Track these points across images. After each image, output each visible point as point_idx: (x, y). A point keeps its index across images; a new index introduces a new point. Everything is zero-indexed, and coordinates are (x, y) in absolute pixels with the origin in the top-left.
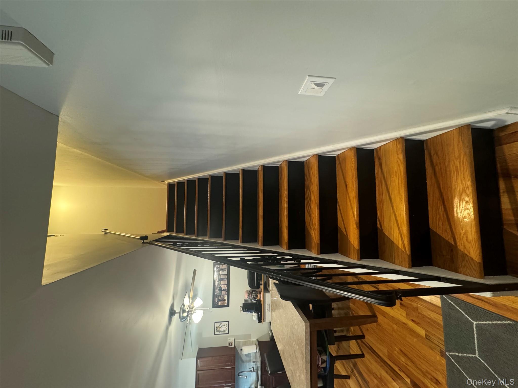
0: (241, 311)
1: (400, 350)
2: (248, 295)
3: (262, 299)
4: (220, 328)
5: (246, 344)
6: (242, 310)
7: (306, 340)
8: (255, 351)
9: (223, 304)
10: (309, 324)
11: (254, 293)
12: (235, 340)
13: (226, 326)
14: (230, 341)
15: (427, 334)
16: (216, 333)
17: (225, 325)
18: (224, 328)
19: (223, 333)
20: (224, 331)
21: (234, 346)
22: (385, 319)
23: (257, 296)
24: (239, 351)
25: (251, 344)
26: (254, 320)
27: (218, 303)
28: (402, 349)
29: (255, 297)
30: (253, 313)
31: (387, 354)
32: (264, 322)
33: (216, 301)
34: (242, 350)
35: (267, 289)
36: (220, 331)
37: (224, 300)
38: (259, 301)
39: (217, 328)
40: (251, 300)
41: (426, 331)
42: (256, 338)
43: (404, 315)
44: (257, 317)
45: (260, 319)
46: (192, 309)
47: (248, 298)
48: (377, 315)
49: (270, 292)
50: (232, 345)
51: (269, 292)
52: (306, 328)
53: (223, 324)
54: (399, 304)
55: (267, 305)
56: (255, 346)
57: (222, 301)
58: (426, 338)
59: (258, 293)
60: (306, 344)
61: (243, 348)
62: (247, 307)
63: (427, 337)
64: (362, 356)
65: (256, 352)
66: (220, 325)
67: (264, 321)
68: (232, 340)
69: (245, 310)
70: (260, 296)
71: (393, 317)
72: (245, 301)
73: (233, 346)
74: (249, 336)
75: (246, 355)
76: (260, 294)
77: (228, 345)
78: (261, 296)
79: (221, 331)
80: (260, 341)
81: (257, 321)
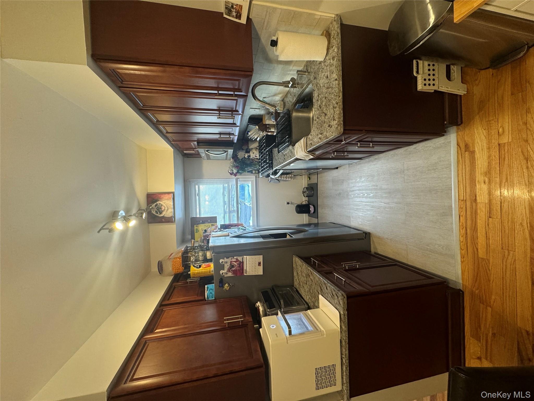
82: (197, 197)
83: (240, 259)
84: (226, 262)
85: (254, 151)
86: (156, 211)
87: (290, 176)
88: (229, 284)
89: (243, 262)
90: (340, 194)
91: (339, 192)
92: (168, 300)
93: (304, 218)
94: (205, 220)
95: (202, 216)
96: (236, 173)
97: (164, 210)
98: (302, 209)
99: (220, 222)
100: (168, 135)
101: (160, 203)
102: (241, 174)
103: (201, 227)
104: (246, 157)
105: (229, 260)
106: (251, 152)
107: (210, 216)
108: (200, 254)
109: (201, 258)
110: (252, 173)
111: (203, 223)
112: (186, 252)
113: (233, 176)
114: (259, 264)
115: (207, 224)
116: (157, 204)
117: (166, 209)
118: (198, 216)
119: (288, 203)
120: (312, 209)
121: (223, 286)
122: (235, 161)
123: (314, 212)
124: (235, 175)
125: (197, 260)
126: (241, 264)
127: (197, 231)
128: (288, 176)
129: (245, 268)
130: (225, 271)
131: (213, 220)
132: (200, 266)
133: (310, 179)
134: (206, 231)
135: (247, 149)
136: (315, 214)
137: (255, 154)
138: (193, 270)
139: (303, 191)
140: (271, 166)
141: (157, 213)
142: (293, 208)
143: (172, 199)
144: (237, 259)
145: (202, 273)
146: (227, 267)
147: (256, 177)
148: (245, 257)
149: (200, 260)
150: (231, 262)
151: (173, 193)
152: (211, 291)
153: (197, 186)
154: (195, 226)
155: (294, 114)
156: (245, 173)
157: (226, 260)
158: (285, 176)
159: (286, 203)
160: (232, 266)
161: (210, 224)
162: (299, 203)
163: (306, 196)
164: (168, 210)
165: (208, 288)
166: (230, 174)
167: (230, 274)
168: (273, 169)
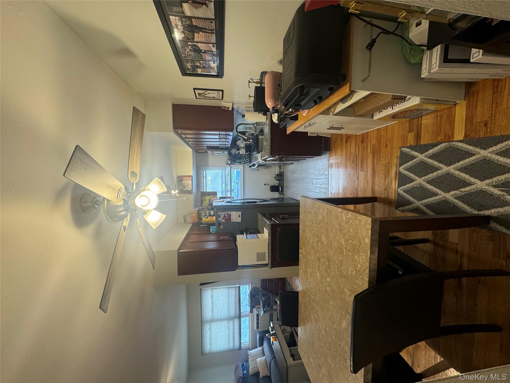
27: (194, 70)
82: (205, 179)
83: (229, 213)
84: (222, 214)
85: (242, 149)
86: (182, 187)
87: (265, 167)
88: (223, 226)
89: (231, 215)
90: (293, 180)
91: (293, 178)
92: (192, 232)
93: (276, 195)
94: (209, 194)
95: (208, 191)
96: (230, 164)
97: (187, 186)
98: (274, 189)
99: (219, 195)
100: (189, 143)
101: (184, 182)
102: (233, 164)
103: (207, 198)
104: (237, 153)
105: (223, 213)
106: (240, 150)
107: (212, 191)
108: (207, 212)
109: (208, 215)
110: (241, 163)
111: (209, 195)
112: (199, 211)
113: (228, 165)
114: (239, 216)
115: (210, 196)
116: (183, 183)
117: (188, 185)
118: (205, 191)
119: (265, 185)
120: (280, 189)
121: (220, 227)
122: (230, 156)
123: (281, 191)
124: (230, 165)
125: (205, 215)
126: (230, 216)
127: (205, 200)
128: (263, 167)
129: (232, 218)
130: (221, 219)
131: (215, 194)
132: (208, 218)
133: (280, 169)
134: (210, 200)
135: (238, 148)
136: (282, 192)
137: (243, 152)
138: (204, 219)
139: (275, 177)
140: (250, 162)
141: (183, 188)
142: (268, 188)
143: (191, 180)
144: (227, 213)
145: (209, 221)
146: (222, 216)
147: (243, 166)
148: (232, 212)
149: (207, 215)
150: (224, 214)
151: (192, 176)
152: (214, 229)
153: (204, 171)
154: (203, 197)
155: (260, 137)
156: (236, 164)
157: (222, 213)
158: (261, 167)
159: (264, 184)
160: (225, 217)
161: (213, 196)
162: (273, 184)
163: (276, 180)
164: (189, 186)
165: (212, 228)
166: (227, 164)
167: (224, 221)
168: (251, 163)
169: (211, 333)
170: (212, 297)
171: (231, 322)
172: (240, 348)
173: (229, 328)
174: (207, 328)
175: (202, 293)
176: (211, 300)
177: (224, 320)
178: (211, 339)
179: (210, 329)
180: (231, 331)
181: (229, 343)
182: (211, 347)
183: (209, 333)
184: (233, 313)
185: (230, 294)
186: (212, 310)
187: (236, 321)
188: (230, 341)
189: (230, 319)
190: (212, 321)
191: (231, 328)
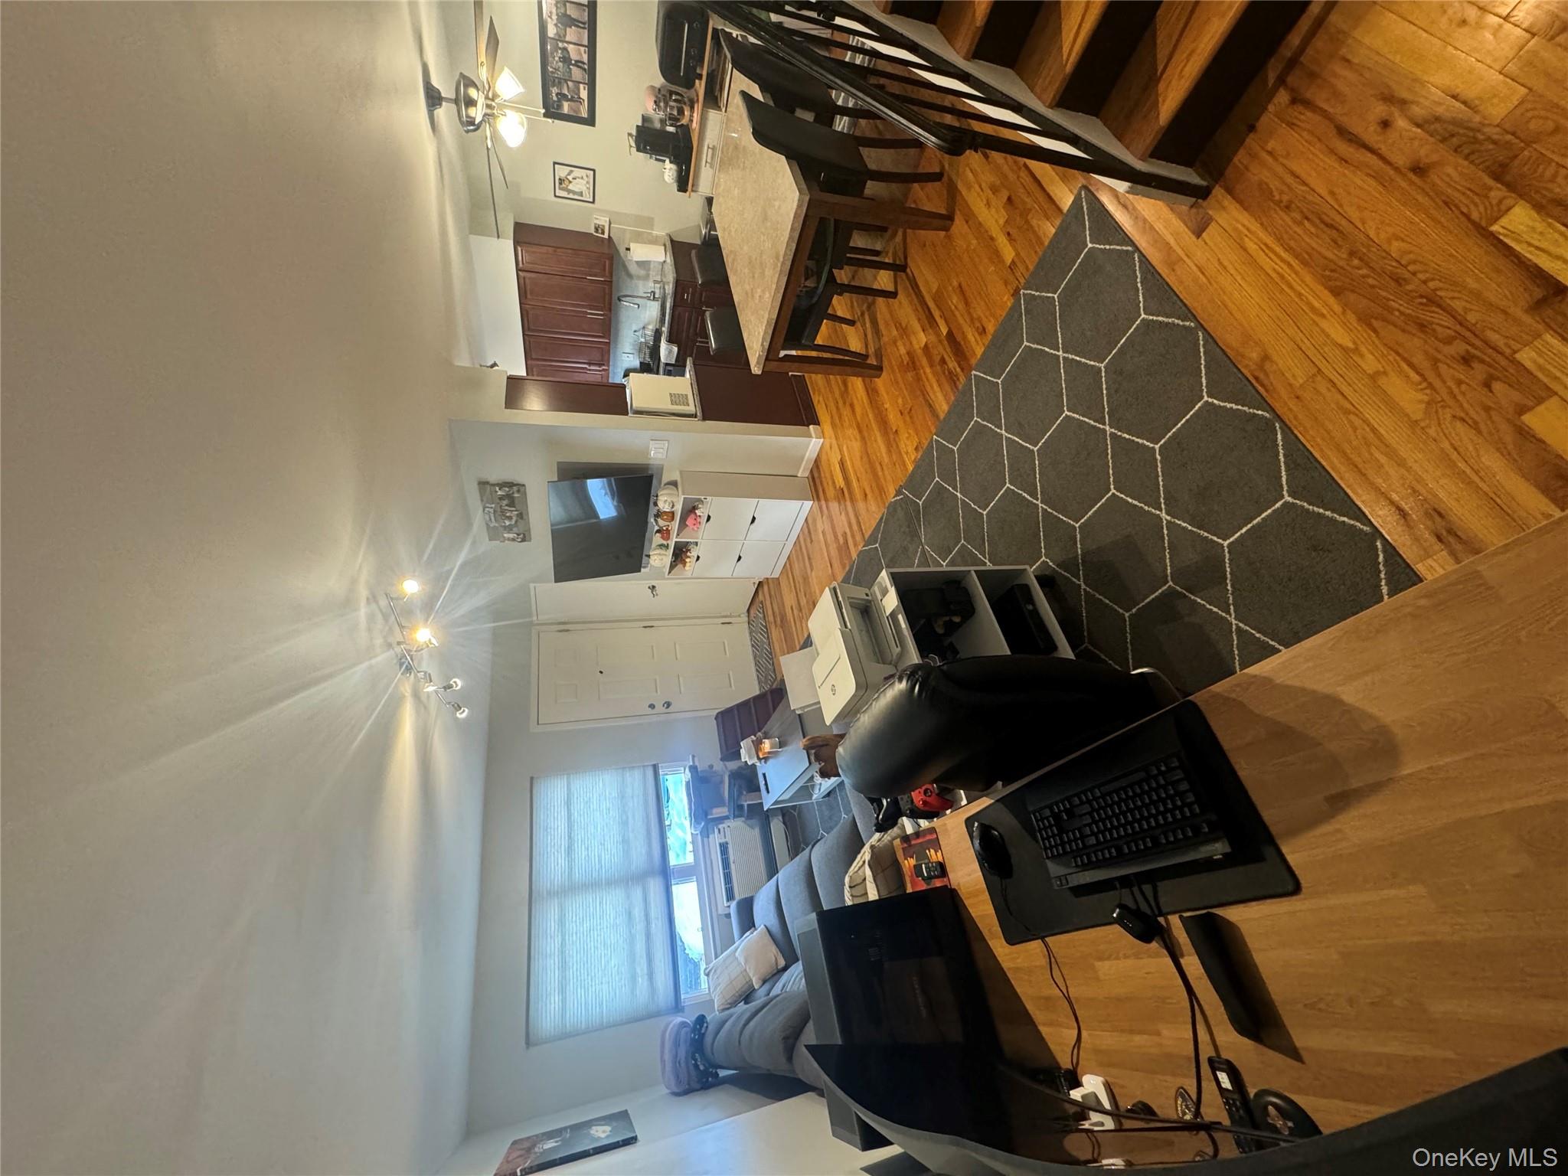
0: (631, 146)
1: (960, 286)
2: (655, 102)
3: (695, 125)
4: (570, 182)
5: (639, 238)
6: (633, 145)
7: (792, 229)
8: (662, 259)
9: (575, 111)
10: (807, 198)
11: (675, 100)
12: (610, 224)
13: (588, 182)
14: (598, 222)
15: (1016, 260)
16: (559, 193)
17: (585, 177)
18: (580, 185)
19: (578, 197)
20: (581, 194)
21: (609, 236)
22: (966, 227)
23: (681, 112)
24: (622, 251)
25: (654, 241)
26: (664, 180)
27: (560, 106)
28: (964, 285)
29: (675, 113)
30: (664, 161)
31: (934, 291)
32: (692, 194)
33: (555, 98)
34: (628, 249)
35: (713, 99)
36: (569, 191)
37: (579, 100)
38: (686, 130)
39: (561, 181)
40: (663, 121)
41: (1018, 254)
42: (668, 232)
43: (1002, 221)
44: (675, 174)
45: (683, 183)
46: (493, 100)
47: (655, 110)
48: (956, 217)
49: (721, 111)
50: (603, 233)
51: (719, 108)
52: (799, 206)
53: (577, 172)
54: (1006, 198)
55: (708, 147)
56: (663, 247)
57: (572, 100)
58: (1010, 267)
59: (685, 104)
60: (789, 238)
61: (632, 246)
62: (649, 140)
63: (1012, 267)
64: (893, 295)
65: (665, 262)
66: (569, 174)
67: (692, 191)
68: (603, 221)
69: (645, 147)
70: (692, 116)
71: (980, 223)
72: (645, 119)
73: (606, 236)
74: (649, 222)
75: (637, 262)
76: (692, 108)
77: (592, 231)
78: (695, 115)
79: (574, 193)
80: (675, 239)
81: (675, 186)
169: (563, 939)
170: (568, 803)
171: (637, 893)
172: (677, 1007)
173: (630, 913)
174: (549, 916)
175: (534, 792)
176: (564, 813)
177: (611, 883)
178: (564, 966)
179: (562, 922)
180: (639, 927)
181: (633, 978)
182: (564, 1001)
183: (558, 940)
184: (640, 854)
185: (629, 791)
186: (570, 850)
187: (655, 886)
188: (638, 971)
189: (630, 879)
190: (571, 889)
191: (638, 912)
